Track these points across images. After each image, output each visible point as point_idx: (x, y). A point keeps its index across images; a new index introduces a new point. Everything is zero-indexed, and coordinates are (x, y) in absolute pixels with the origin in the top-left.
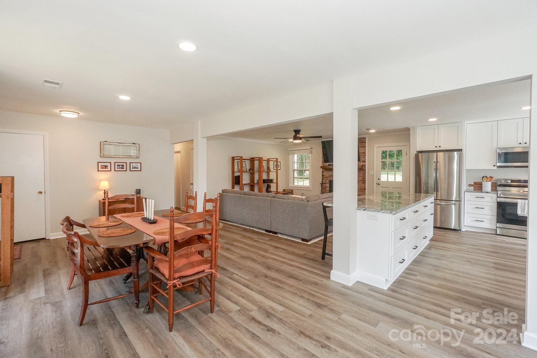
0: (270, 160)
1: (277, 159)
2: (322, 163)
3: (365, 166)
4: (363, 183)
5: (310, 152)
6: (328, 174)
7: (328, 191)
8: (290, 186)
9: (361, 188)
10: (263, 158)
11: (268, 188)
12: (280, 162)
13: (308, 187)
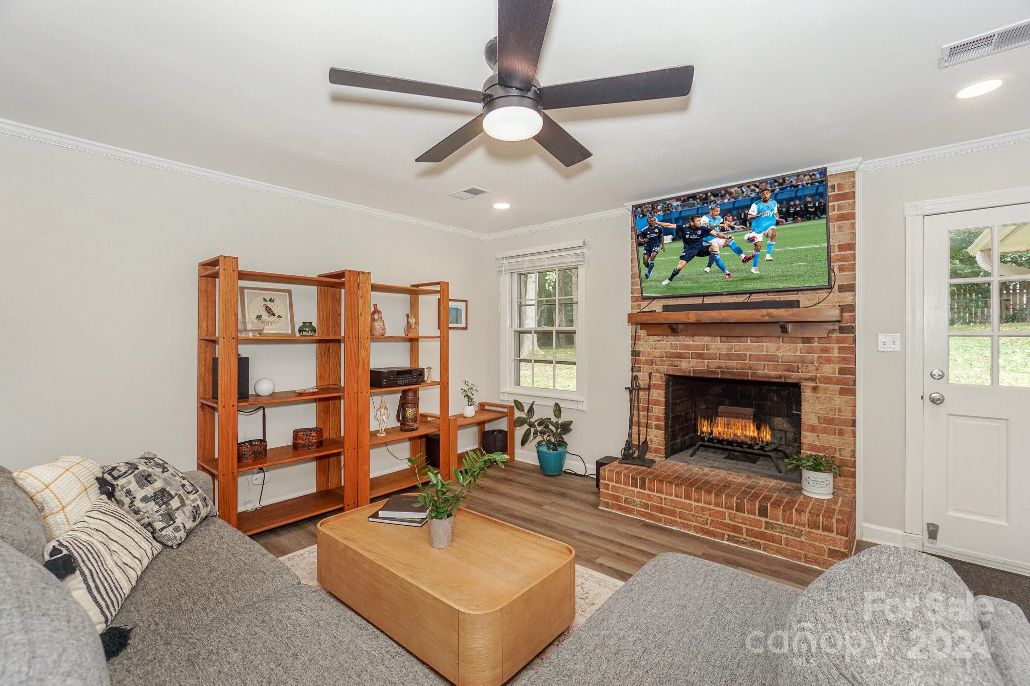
0: (421, 288)
1: (443, 288)
2: (634, 299)
3: (851, 308)
4: (842, 392)
5: (581, 259)
6: (658, 346)
7: (658, 419)
8: (502, 390)
9: (831, 415)
10: (369, 273)
11: (403, 405)
12: (466, 301)
13: (574, 397)
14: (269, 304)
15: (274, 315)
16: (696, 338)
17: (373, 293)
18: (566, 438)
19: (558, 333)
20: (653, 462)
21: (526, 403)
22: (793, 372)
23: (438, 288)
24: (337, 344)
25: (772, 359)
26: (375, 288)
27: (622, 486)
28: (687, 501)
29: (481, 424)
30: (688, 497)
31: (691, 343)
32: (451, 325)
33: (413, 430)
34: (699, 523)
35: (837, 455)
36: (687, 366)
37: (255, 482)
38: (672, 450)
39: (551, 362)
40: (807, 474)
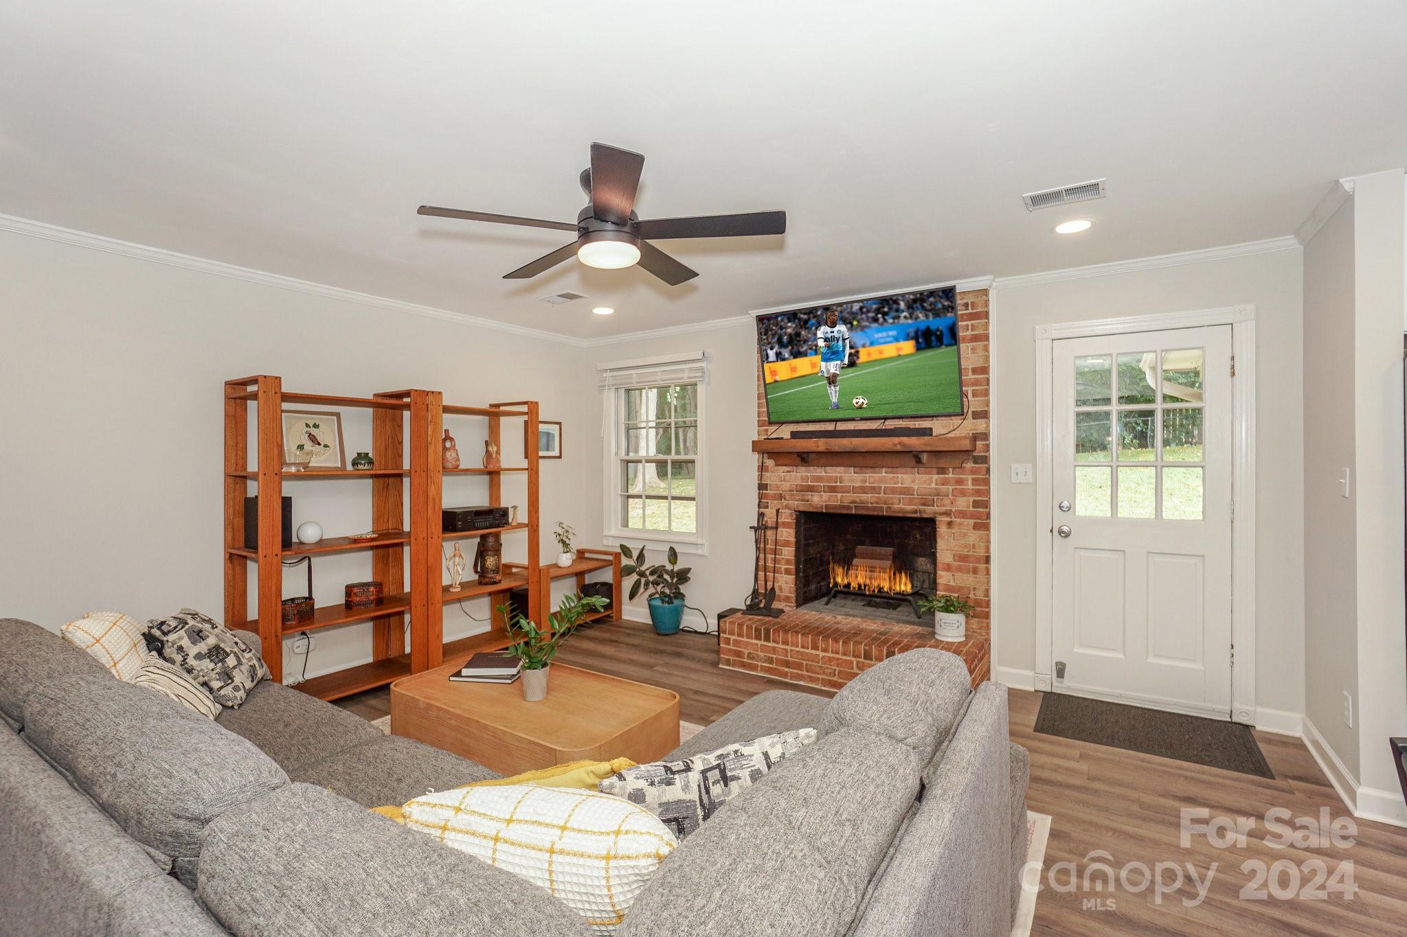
0: (502, 408)
1: (533, 407)
2: (761, 424)
3: (985, 436)
4: (976, 527)
5: (700, 374)
6: (787, 478)
7: (788, 562)
8: (606, 533)
9: (965, 552)
10: (440, 393)
11: (481, 554)
12: (560, 424)
13: (693, 540)
14: (313, 431)
15: (319, 444)
16: (828, 469)
17: (445, 416)
18: (683, 589)
19: (674, 462)
20: (782, 611)
21: (635, 548)
22: (928, 506)
23: (524, 409)
24: (399, 479)
25: (907, 491)
26: (447, 410)
27: (745, 639)
28: (814, 652)
29: (580, 575)
30: (815, 647)
31: (823, 474)
32: (541, 453)
33: (495, 583)
34: (827, 675)
35: (972, 596)
36: (819, 501)
37: (297, 651)
38: (804, 598)
39: (666, 498)
40: (940, 616)
